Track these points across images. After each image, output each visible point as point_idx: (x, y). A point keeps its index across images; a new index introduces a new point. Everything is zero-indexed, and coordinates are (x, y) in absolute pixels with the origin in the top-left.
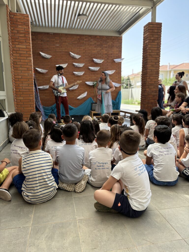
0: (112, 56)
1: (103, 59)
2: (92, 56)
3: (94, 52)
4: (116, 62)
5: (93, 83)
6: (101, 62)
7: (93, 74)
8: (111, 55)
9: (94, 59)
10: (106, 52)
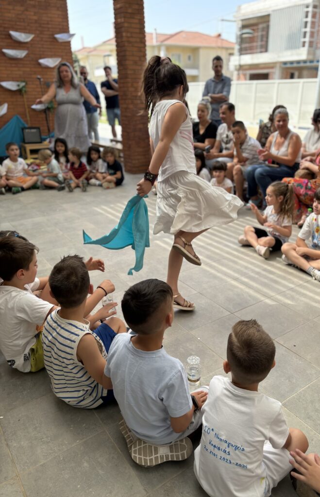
0: (50, 26)
1: (32, 33)
2: (6, 26)
3: (10, 15)
4: (60, 41)
5: (18, 85)
6: (29, 40)
7: (13, 65)
8: (48, 24)
9: (12, 33)
10: (35, 18)
